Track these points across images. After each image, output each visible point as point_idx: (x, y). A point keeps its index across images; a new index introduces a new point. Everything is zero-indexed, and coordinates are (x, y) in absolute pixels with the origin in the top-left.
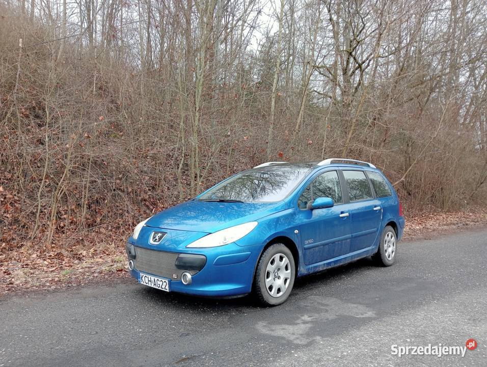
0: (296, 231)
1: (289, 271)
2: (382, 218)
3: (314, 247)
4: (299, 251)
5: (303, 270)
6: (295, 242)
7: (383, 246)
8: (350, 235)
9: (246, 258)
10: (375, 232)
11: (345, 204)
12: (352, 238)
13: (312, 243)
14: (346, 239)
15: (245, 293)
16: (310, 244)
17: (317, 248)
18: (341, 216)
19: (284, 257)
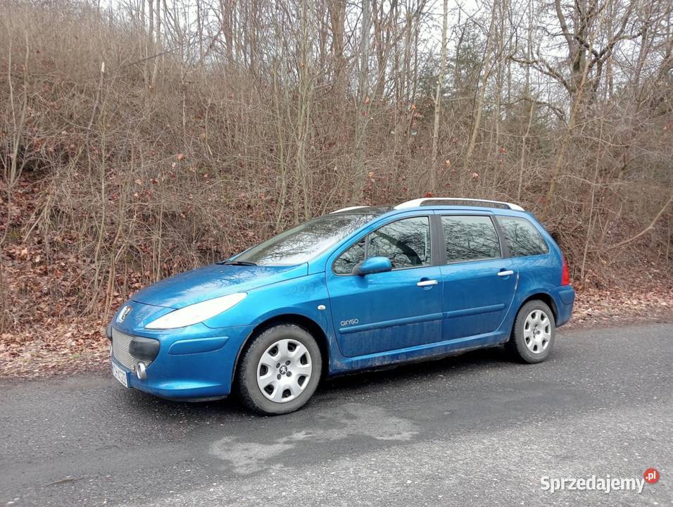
0: (322, 307)
1: (309, 365)
2: (516, 288)
3: (360, 331)
4: (328, 335)
5: (339, 363)
6: (318, 323)
7: (522, 333)
8: (441, 313)
9: (220, 345)
10: (500, 310)
11: (434, 266)
12: (445, 317)
13: (357, 325)
14: (433, 319)
15: (222, 395)
16: (351, 325)
17: (367, 332)
18: (420, 284)
19: (298, 345)
